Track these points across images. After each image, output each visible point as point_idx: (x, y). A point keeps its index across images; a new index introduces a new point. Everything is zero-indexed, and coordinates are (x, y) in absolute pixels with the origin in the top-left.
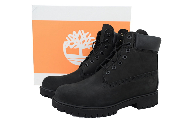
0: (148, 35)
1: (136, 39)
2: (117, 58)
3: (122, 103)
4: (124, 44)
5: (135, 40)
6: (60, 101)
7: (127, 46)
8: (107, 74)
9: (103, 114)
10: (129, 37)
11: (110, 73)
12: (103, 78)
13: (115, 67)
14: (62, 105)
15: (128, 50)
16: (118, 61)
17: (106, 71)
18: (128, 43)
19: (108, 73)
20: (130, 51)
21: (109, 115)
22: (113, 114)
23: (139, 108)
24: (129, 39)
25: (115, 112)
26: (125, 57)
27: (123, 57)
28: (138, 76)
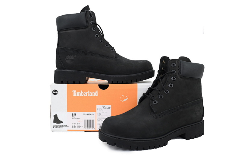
0: (191, 62)
1: (180, 66)
2: (163, 87)
3: (171, 133)
4: (168, 72)
5: (180, 68)
6: (109, 134)
7: (172, 74)
8: (154, 103)
9: (155, 146)
10: (174, 65)
11: (157, 102)
12: (151, 108)
13: (162, 96)
14: (113, 138)
15: (174, 78)
16: (164, 90)
17: (153, 101)
18: (173, 71)
19: (156, 102)
20: (175, 78)
21: (160, 146)
22: (164, 146)
23: (187, 139)
24: (173, 67)
25: (165, 144)
26: (171, 86)
27: (169, 85)
28: (186, 104)
